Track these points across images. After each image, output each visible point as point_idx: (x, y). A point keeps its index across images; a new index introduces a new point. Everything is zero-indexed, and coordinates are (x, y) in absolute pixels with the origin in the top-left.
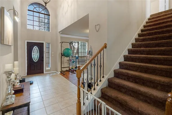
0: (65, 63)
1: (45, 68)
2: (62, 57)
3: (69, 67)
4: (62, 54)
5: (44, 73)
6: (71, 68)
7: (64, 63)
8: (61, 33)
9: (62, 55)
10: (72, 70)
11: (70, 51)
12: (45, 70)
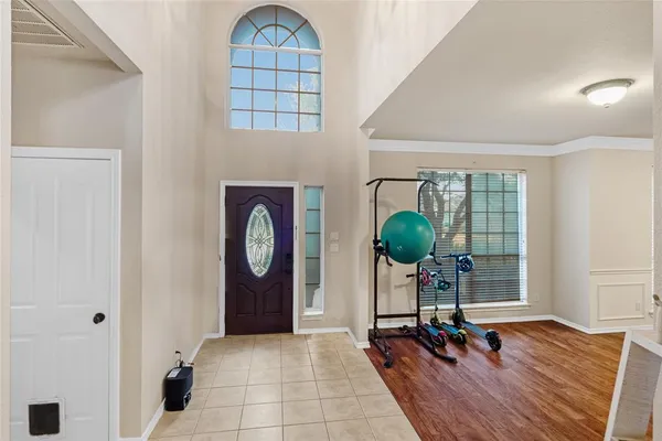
0: (396, 287)
1: (301, 310)
2: (377, 260)
3: (418, 315)
4: (376, 242)
5: (295, 332)
6: (426, 321)
7: (388, 291)
8: (371, 131)
9: (378, 250)
10: (434, 332)
11: (420, 228)
12: (300, 317)
